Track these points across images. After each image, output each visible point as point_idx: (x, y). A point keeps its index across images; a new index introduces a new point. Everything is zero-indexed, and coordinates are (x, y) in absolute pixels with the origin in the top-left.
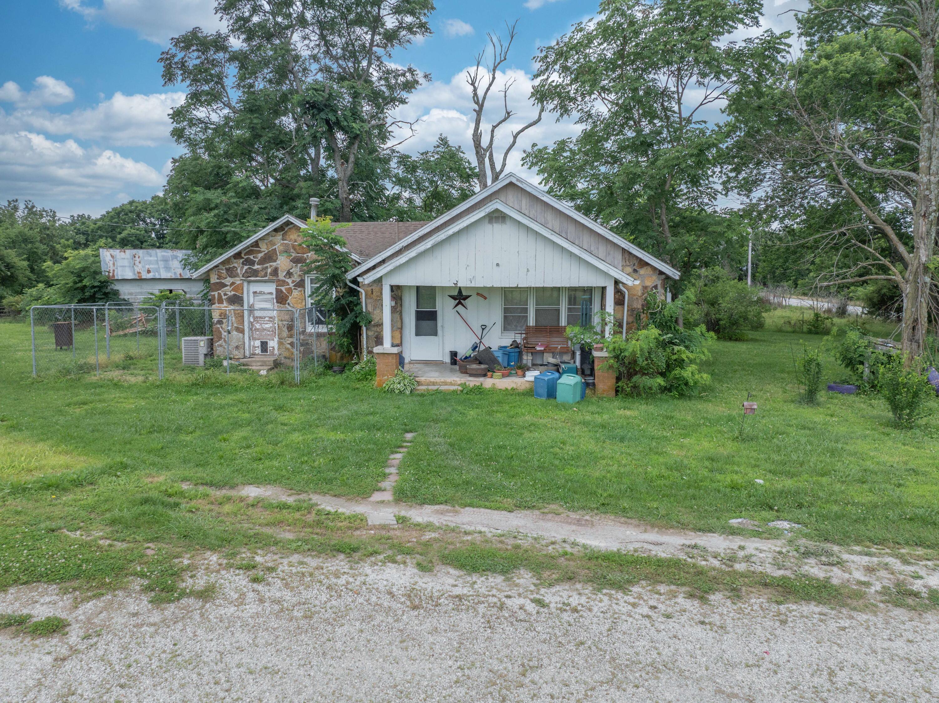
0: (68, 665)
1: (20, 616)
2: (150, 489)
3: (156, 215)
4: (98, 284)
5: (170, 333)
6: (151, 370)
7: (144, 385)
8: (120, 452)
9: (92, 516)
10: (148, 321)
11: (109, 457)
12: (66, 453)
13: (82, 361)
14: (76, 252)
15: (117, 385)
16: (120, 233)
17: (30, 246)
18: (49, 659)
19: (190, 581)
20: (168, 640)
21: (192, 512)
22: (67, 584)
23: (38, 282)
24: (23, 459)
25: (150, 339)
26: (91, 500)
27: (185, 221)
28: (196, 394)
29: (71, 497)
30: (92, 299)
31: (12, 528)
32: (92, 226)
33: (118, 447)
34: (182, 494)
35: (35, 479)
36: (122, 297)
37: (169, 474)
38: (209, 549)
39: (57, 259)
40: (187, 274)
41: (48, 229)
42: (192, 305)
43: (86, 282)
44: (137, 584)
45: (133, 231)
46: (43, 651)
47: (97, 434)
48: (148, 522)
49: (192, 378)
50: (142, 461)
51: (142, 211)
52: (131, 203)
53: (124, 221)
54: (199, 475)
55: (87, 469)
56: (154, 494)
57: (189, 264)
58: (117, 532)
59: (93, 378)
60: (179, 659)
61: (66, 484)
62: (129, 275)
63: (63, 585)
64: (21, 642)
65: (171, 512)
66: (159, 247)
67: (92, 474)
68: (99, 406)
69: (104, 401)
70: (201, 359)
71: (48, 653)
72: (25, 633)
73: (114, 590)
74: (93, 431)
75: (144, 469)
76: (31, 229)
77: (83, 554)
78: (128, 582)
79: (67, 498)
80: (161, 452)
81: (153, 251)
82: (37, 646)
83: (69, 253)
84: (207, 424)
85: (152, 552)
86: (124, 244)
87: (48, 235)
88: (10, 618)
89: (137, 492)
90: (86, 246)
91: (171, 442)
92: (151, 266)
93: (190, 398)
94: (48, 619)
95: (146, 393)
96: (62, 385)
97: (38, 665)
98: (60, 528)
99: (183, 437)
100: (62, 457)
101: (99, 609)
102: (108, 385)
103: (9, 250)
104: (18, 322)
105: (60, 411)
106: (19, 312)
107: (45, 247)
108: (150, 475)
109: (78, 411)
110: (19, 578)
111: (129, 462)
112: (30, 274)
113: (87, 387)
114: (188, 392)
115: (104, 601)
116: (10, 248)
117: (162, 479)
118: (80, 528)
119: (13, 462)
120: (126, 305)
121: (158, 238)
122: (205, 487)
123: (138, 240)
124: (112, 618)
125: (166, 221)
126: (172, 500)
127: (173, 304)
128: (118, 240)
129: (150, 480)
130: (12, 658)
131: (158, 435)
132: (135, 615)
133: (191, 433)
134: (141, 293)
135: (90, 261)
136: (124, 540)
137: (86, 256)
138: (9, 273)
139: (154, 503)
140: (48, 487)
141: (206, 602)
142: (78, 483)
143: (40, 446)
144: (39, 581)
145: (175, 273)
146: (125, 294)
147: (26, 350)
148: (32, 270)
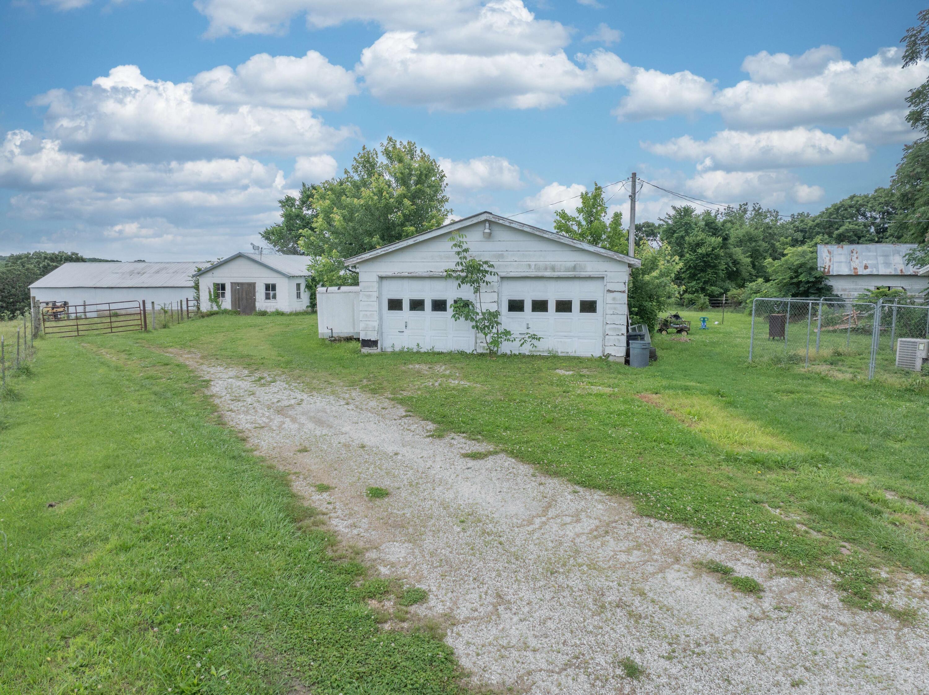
0: (761, 626)
1: (726, 567)
2: (851, 488)
3: (878, 208)
4: (813, 280)
5: (883, 333)
6: (860, 368)
7: (852, 383)
8: (822, 445)
9: (792, 499)
10: (859, 318)
11: (811, 447)
12: (773, 435)
13: (792, 353)
14: (795, 249)
15: (823, 379)
16: (837, 229)
17: (754, 244)
18: (745, 613)
19: (887, 597)
20: (857, 647)
21: (895, 525)
22: (765, 554)
23: (757, 277)
24: (736, 432)
25: (860, 337)
26: (791, 484)
27: (914, 212)
28: (910, 401)
29: (774, 476)
30: (806, 294)
31: (724, 490)
32: (811, 223)
33: (821, 440)
34: (885, 503)
35: (745, 452)
36: (835, 293)
37: (873, 478)
38: (912, 570)
39: (777, 255)
40: (911, 270)
41: (771, 228)
42: (913, 303)
43: (802, 278)
44: (830, 578)
45: (851, 226)
46: (740, 604)
47: (801, 424)
48: (846, 521)
49: (906, 383)
50: (844, 459)
51: (863, 206)
52: (852, 198)
53: (843, 216)
54: (906, 488)
55: (791, 454)
56: (854, 495)
57: (914, 259)
58: (814, 521)
59: (802, 369)
60: (868, 671)
61: (772, 464)
62: (845, 271)
63: (761, 553)
64: (725, 589)
65: (870, 518)
66: (877, 242)
67: (795, 460)
68: (805, 396)
69: (811, 393)
70: (919, 363)
71: (745, 608)
72: (728, 583)
73: (807, 575)
74: (798, 420)
75: (846, 467)
76: (756, 228)
77: (781, 531)
78: (820, 573)
79: (771, 476)
80: (865, 454)
81: (872, 246)
82: (736, 598)
83: (789, 250)
84: (920, 435)
85: (848, 553)
86: (841, 239)
87: (770, 234)
88: (717, 565)
89: (837, 488)
90: (803, 242)
91: (877, 447)
92: (870, 262)
93: (902, 403)
94: (747, 578)
95: (853, 391)
96: (773, 372)
97: (736, 615)
98: (762, 502)
99: (890, 443)
100: (768, 438)
101: (791, 588)
102: (815, 378)
103: (737, 249)
104: (738, 312)
105: (770, 396)
106: (740, 303)
107: (767, 244)
108: (851, 475)
109: (785, 398)
110: (726, 534)
111: (831, 457)
112: (752, 270)
113: (795, 377)
114: (900, 397)
115: (796, 582)
116: (738, 246)
117: (864, 481)
118: (780, 507)
119: (728, 433)
120: (839, 300)
121: (878, 232)
122: (914, 503)
123: (856, 235)
124: (803, 601)
125: (889, 213)
126: (874, 506)
127: (891, 302)
128: (834, 236)
129: (851, 479)
130: (717, 599)
131: (863, 436)
132: (825, 607)
133: (901, 441)
134: (855, 290)
135: (808, 257)
136: (819, 531)
137: (804, 252)
138: (735, 269)
139: (854, 504)
140: (755, 462)
141: (904, 626)
142: (781, 465)
143: (751, 424)
144: (742, 543)
145: (896, 269)
146: (838, 290)
147: (743, 338)
148: (754, 266)
